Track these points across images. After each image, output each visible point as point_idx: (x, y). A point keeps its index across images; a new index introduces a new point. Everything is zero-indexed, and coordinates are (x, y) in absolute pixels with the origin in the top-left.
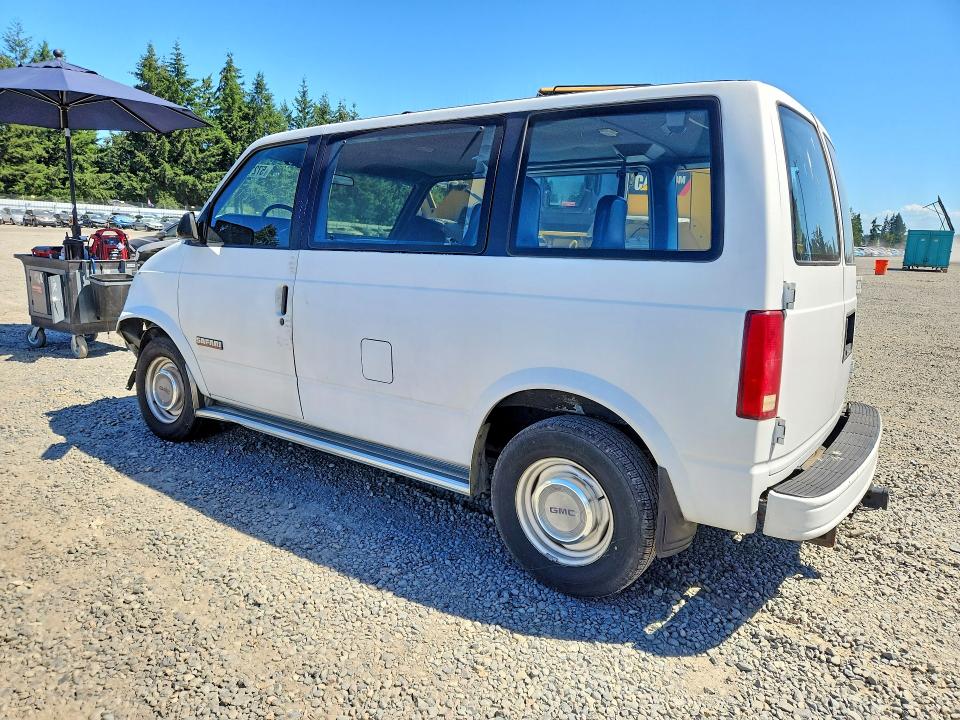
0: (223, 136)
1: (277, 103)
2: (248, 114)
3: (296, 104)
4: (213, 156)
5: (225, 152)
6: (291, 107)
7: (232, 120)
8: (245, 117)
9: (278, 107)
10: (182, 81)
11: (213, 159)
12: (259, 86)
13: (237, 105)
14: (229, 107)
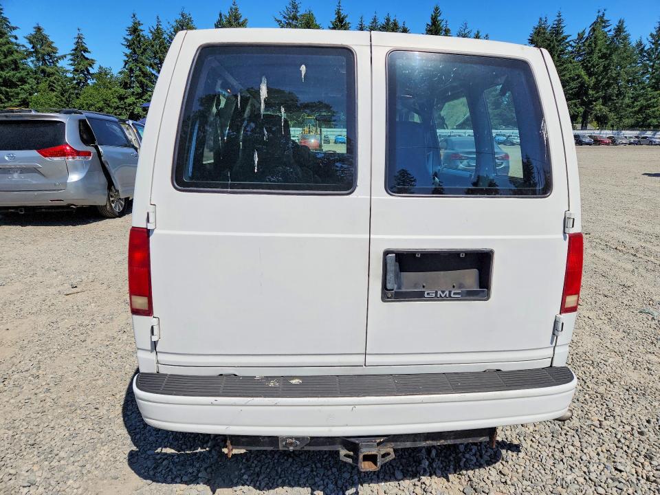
0: (583, 73)
1: (633, 41)
2: (606, 54)
3: (650, 39)
4: (572, 89)
5: (582, 84)
6: (645, 42)
7: (592, 60)
8: (604, 56)
9: (634, 44)
10: (559, 39)
11: (571, 92)
12: (619, 30)
13: (598, 48)
14: (592, 50)
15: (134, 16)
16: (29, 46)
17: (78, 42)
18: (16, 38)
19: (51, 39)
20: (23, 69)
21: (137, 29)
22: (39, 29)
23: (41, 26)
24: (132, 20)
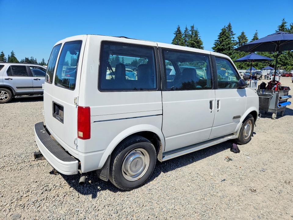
15: (284, 20)
16: (238, 41)
17: (255, 36)
18: (234, 38)
19: (246, 36)
20: (231, 50)
21: (283, 26)
22: (243, 33)
23: (244, 32)
24: (282, 22)
